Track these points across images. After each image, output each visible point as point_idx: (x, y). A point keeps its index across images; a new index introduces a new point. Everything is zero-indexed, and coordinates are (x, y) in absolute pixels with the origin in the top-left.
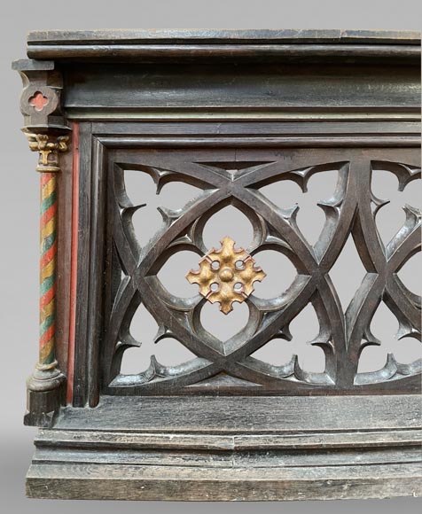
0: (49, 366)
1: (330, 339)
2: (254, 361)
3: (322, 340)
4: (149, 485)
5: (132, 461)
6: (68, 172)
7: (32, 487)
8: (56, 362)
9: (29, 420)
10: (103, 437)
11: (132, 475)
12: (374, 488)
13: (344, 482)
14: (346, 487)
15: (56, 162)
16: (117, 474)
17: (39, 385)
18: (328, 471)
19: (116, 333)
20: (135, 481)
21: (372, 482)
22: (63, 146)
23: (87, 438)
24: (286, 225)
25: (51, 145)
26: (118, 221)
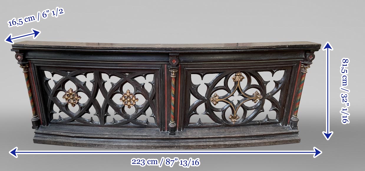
0: (35, 116)
1: (97, 114)
2: (82, 118)
3: (96, 114)
4: (57, 142)
5: (54, 137)
6: (30, 72)
7: (35, 141)
8: (37, 116)
9: (33, 128)
10: (48, 132)
11: (54, 140)
12: (103, 146)
13: (96, 144)
14: (97, 145)
15: (27, 70)
16: (51, 140)
17: (34, 120)
18: (94, 142)
19: (49, 110)
20: (54, 141)
21: (103, 145)
22: (27, 66)
23: (45, 132)
24: (82, 86)
25: (24, 67)
26: (44, 84)
